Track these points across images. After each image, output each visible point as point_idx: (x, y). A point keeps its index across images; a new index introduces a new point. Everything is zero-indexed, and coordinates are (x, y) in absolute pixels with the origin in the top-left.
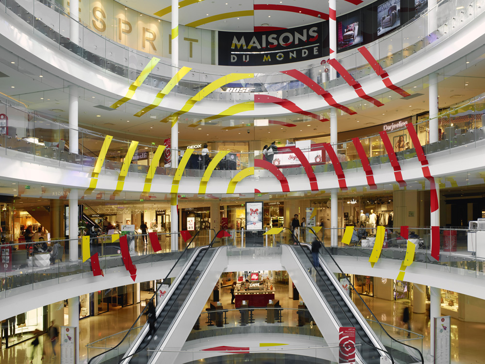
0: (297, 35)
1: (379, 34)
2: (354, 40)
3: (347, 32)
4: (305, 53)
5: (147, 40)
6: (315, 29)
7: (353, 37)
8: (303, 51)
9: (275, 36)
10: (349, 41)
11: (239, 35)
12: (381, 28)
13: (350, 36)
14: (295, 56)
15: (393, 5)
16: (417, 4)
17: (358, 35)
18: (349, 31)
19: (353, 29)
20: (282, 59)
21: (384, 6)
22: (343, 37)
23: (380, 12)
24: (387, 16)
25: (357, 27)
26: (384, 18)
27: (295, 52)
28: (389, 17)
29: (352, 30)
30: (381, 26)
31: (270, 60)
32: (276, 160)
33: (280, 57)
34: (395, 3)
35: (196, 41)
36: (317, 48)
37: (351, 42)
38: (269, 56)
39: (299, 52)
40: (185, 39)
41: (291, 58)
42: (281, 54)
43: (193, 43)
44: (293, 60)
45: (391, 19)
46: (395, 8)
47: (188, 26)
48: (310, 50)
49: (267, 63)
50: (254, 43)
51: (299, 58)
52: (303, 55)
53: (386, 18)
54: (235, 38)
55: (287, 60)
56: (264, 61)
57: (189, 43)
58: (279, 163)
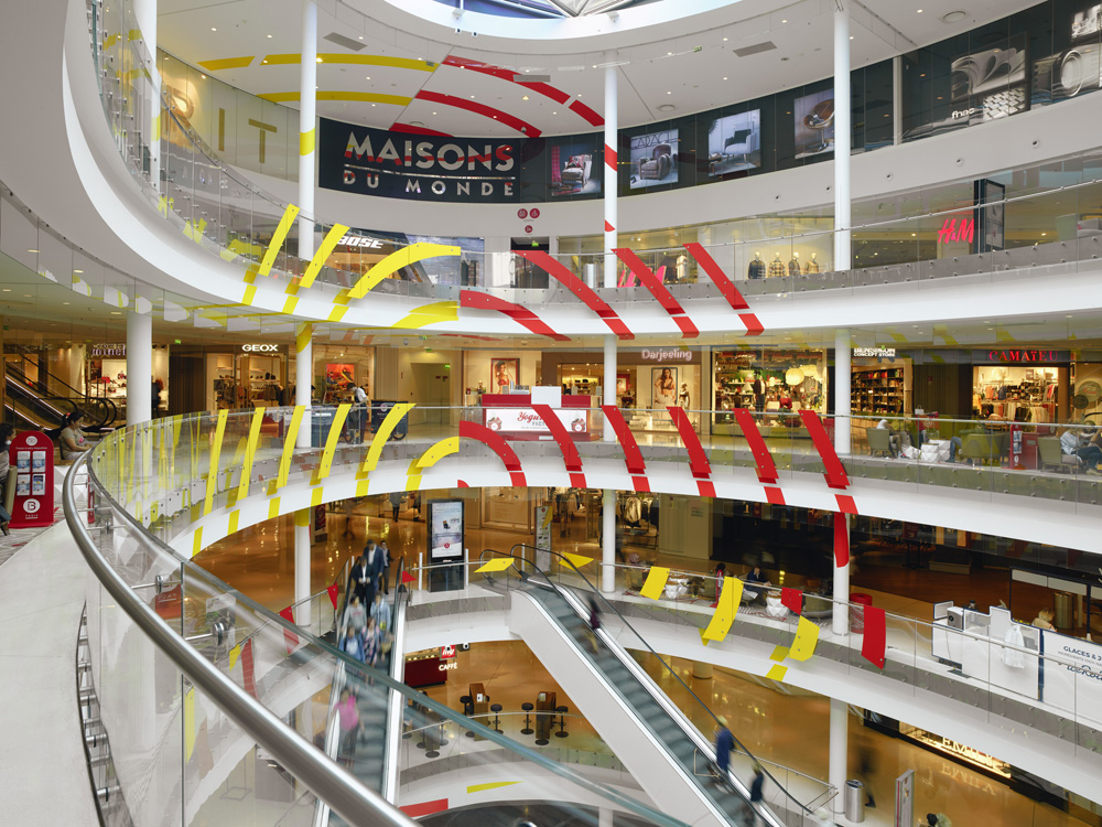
0: (472, 152)
1: (633, 185)
2: (583, 185)
3: (569, 167)
4: (487, 189)
6: (508, 148)
7: (582, 180)
8: (484, 185)
9: (430, 146)
10: (573, 185)
11: (361, 133)
12: (638, 178)
13: (576, 176)
14: (467, 191)
15: (663, 143)
16: (714, 156)
17: (592, 177)
18: (574, 166)
19: (582, 164)
20: (441, 192)
21: (644, 140)
22: (563, 174)
23: (636, 148)
24: (651, 160)
25: (589, 164)
26: (644, 161)
27: (468, 184)
28: (655, 162)
29: (578, 166)
30: (637, 173)
31: (419, 191)
32: (493, 419)
33: (439, 188)
34: (667, 141)
35: (274, 129)
36: (511, 184)
37: (578, 188)
38: (417, 184)
39: (475, 186)
40: (252, 122)
41: (459, 193)
42: (441, 183)
43: (268, 133)
44: (464, 199)
45: (658, 166)
46: (667, 149)
47: (261, 98)
48: (498, 187)
49: (413, 196)
50: (389, 152)
51: (475, 197)
52: (484, 193)
53: (649, 162)
54: (352, 138)
55: (451, 196)
56: (408, 190)
57: (258, 130)
58: (500, 427)
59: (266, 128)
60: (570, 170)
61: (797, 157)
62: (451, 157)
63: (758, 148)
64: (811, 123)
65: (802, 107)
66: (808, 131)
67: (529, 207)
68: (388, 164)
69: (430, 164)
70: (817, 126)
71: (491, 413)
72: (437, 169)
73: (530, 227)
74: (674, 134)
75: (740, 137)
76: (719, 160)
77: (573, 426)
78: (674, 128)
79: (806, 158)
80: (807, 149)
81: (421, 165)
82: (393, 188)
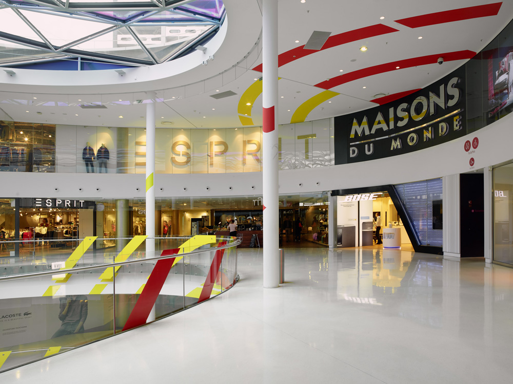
0: (432, 97)
3: (499, 76)
4: (443, 129)
5: (249, 154)
6: (455, 81)
7: (507, 88)
8: (440, 126)
10: (502, 98)
13: (504, 85)
14: (431, 135)
18: (502, 73)
19: (507, 68)
20: (414, 142)
22: (495, 88)
27: (430, 129)
29: (505, 71)
31: (399, 147)
33: (412, 139)
35: (314, 135)
36: (457, 117)
37: (505, 99)
38: (398, 141)
40: (299, 137)
41: (424, 140)
49: (397, 152)
50: (380, 124)
52: (440, 134)
54: (355, 121)
56: (392, 149)
57: (303, 140)
59: (308, 138)
60: (499, 81)
62: (418, 108)
68: (380, 132)
69: (405, 121)
72: (411, 123)
73: (473, 159)
81: (400, 124)
82: (383, 151)
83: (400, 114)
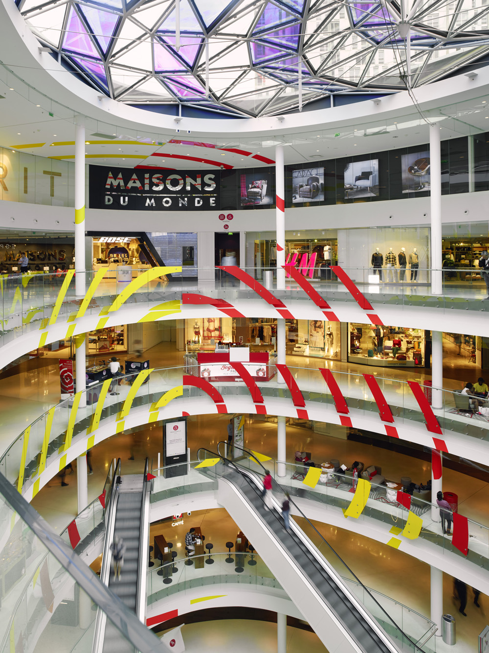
0: (189, 180)
1: (294, 201)
2: (261, 199)
3: (252, 188)
4: (199, 202)
6: (213, 176)
7: (261, 196)
8: (197, 199)
9: (161, 176)
10: (255, 199)
11: (116, 171)
12: (297, 196)
13: (256, 194)
14: (185, 203)
15: (314, 176)
16: (348, 186)
17: (267, 195)
18: (255, 187)
19: (260, 187)
20: (170, 204)
21: (301, 172)
22: (248, 192)
23: (296, 177)
24: (306, 185)
25: (265, 186)
26: (301, 186)
27: (186, 199)
28: (308, 187)
29: (258, 187)
30: (297, 193)
31: (154, 205)
32: (205, 370)
33: (167, 202)
34: (317, 175)
36: (214, 199)
37: (258, 201)
38: (153, 201)
39: (191, 201)
40: (45, 172)
41: (180, 205)
42: (168, 199)
43: (56, 178)
44: (184, 208)
45: (310, 190)
46: (317, 180)
47: (52, 158)
48: (206, 200)
49: (150, 208)
50: (135, 183)
51: (191, 207)
52: (196, 205)
53: (305, 187)
54: (110, 175)
55: (175, 207)
56: (147, 205)
57: (49, 176)
58: (209, 374)
59: (53, 175)
60: (253, 190)
61: (404, 192)
62: (175, 183)
63: (377, 183)
64: (413, 171)
65: (407, 161)
66: (410, 176)
67: (226, 213)
68: (134, 189)
69: (161, 188)
70: (417, 174)
71: (203, 366)
72: (166, 190)
73: (227, 225)
74: (321, 170)
75: (365, 175)
76: (352, 189)
77: (257, 373)
78: (321, 166)
79: (410, 193)
80: (410, 188)
81: (155, 188)
82: (136, 204)
83: (155, 181)
